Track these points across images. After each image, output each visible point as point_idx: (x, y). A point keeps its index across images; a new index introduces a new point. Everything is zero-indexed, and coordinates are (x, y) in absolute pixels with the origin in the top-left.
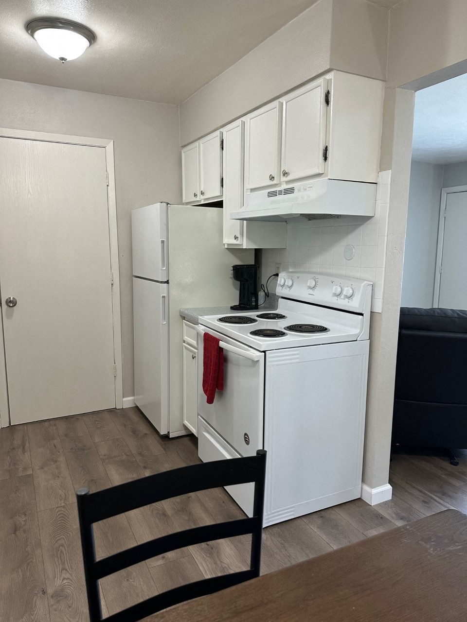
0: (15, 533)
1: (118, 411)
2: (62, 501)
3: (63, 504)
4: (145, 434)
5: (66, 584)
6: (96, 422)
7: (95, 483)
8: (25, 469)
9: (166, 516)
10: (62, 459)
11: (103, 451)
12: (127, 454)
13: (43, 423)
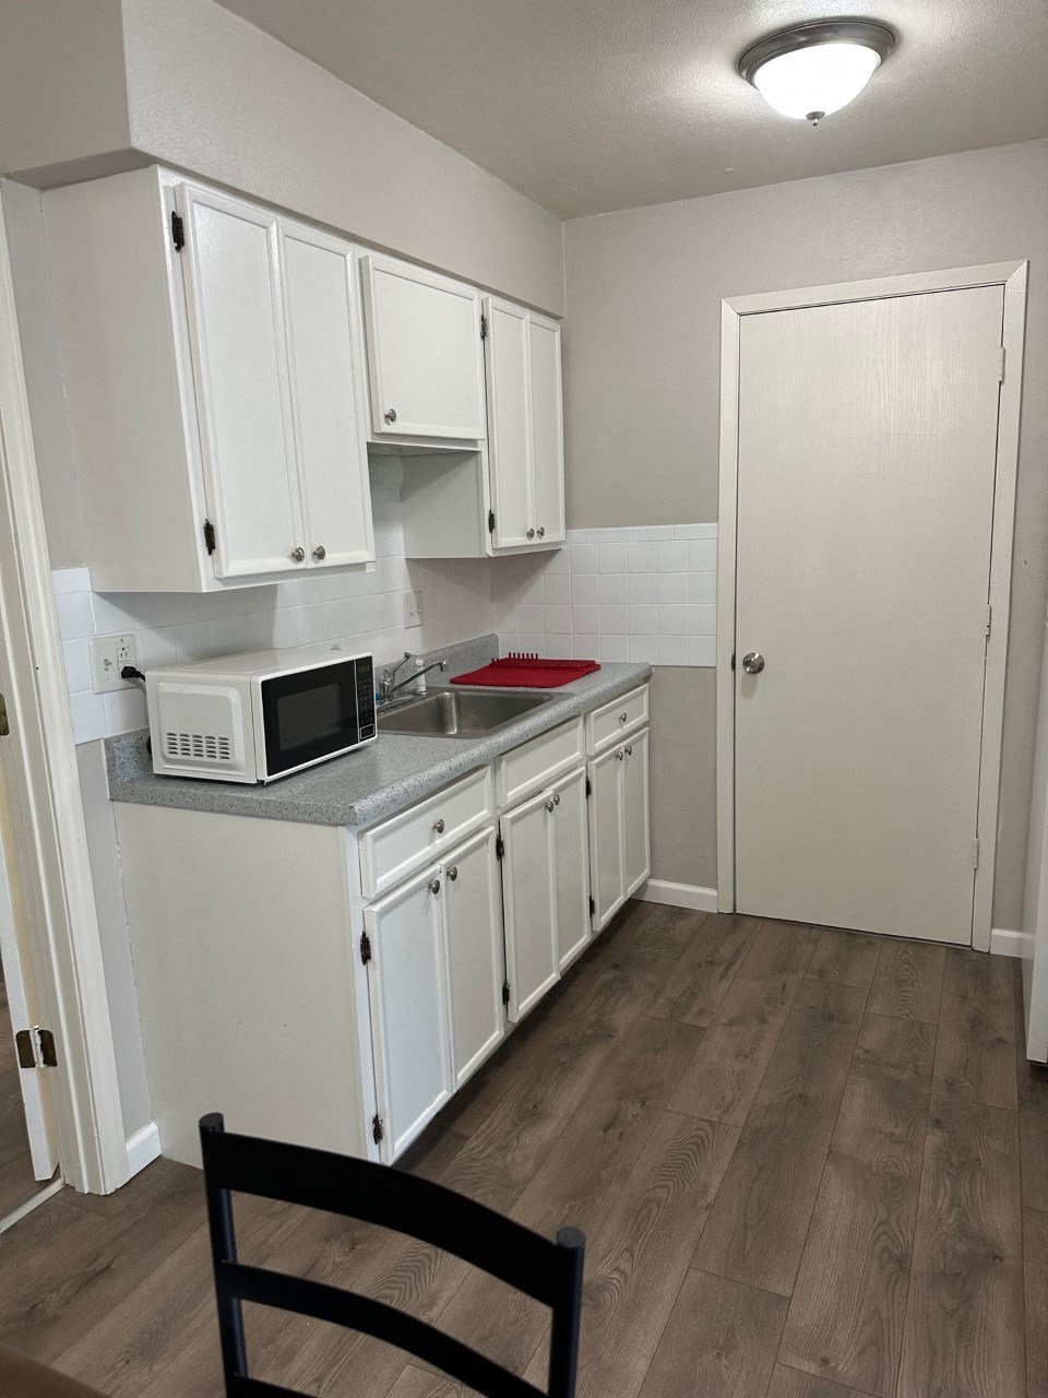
0: (605, 1131)
1: (974, 956)
2: (718, 1112)
3: (715, 1119)
4: (1000, 1040)
5: (614, 1281)
6: (906, 966)
7: (805, 1104)
8: (701, 1012)
9: (902, 1269)
10: (778, 1021)
11: (871, 1040)
12: (920, 1071)
13: (796, 929)
